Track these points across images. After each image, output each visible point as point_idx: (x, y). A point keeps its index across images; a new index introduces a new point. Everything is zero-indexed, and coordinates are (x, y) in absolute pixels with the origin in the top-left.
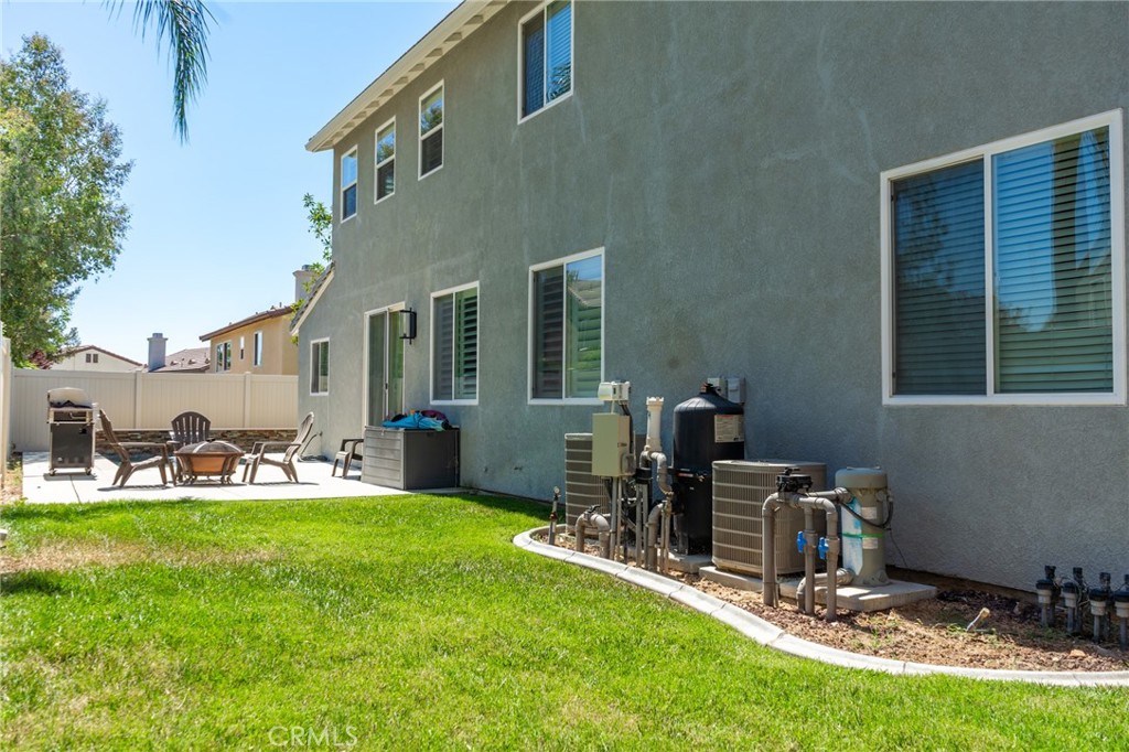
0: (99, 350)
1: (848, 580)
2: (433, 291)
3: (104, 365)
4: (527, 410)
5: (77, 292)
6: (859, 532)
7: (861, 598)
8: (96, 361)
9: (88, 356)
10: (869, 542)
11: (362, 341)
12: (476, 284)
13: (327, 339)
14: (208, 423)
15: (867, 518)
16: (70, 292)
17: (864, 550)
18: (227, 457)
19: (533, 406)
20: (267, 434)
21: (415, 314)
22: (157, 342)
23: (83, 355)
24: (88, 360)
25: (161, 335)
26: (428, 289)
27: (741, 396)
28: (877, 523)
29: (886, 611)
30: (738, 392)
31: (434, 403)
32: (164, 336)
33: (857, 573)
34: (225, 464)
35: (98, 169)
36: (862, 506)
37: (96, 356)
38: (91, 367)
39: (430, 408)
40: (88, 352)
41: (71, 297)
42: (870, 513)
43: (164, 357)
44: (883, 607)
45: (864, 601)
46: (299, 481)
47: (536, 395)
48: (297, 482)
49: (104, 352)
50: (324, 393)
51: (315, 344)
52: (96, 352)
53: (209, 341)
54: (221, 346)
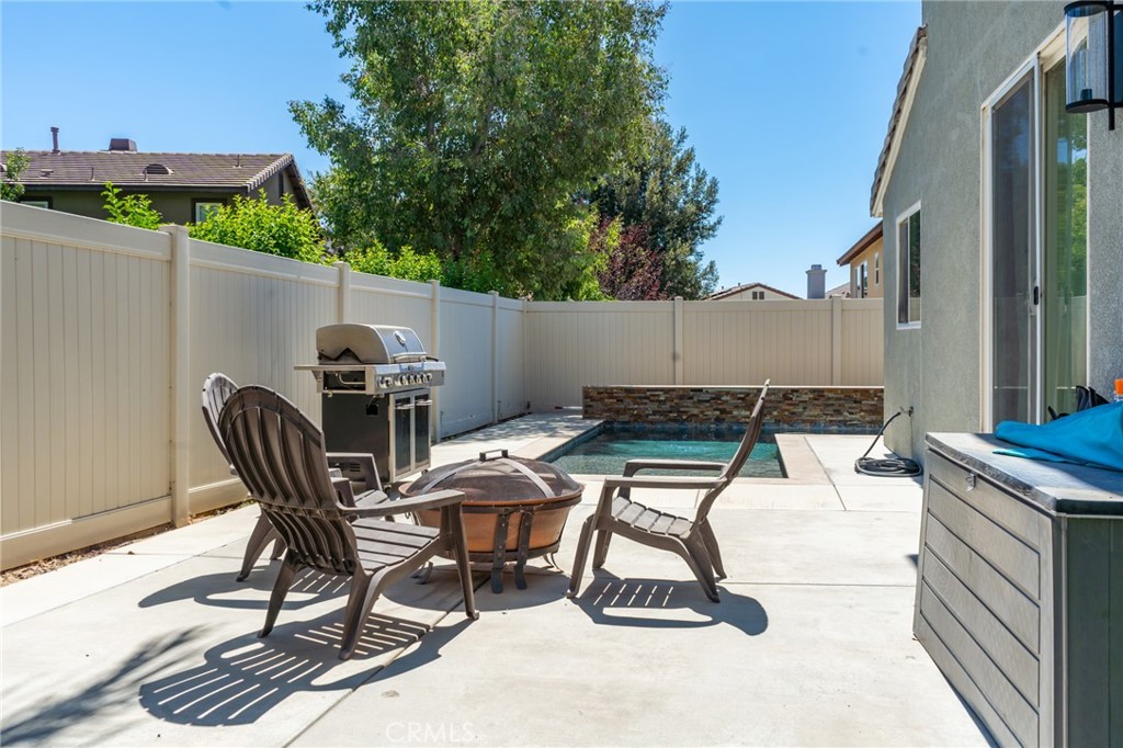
0: (763, 287)
5: (719, 222)
8: (765, 300)
9: (755, 294)
13: (917, 207)
16: (712, 224)
18: (504, 511)
22: (816, 275)
23: (749, 293)
24: (756, 299)
25: (820, 266)
32: (823, 268)
37: (763, 294)
40: (753, 290)
41: (713, 228)
43: (824, 290)
49: (769, 288)
50: (915, 325)
51: (903, 225)
52: (762, 290)
53: (849, 265)
54: (859, 269)
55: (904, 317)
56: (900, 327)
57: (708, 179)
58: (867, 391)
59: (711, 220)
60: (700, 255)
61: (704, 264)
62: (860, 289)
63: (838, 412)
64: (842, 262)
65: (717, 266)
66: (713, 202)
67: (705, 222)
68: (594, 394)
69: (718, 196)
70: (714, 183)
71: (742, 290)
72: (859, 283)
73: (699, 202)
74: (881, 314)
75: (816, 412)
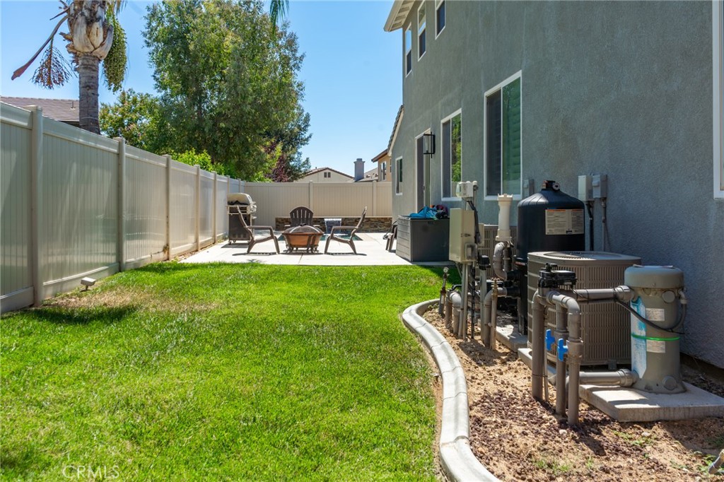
0: (331, 170)
1: (627, 382)
2: (442, 119)
3: (334, 179)
4: (484, 204)
5: (310, 137)
6: (643, 333)
7: (618, 406)
8: (329, 176)
9: (325, 173)
10: (656, 345)
11: (414, 157)
12: (459, 111)
13: (401, 157)
14: (312, 214)
15: (652, 319)
16: (306, 137)
17: (648, 354)
18: (310, 236)
19: (486, 201)
20: (383, 220)
21: (434, 136)
22: (359, 164)
23: (323, 173)
24: (325, 176)
26: (440, 118)
27: (602, 192)
28: (666, 326)
29: (648, 425)
30: (600, 188)
31: (444, 199)
32: (363, 160)
33: (641, 376)
34: (309, 240)
35: (285, 61)
36: (646, 306)
37: (329, 174)
38: (327, 180)
39: (441, 204)
40: (325, 171)
41: (307, 140)
42: (658, 315)
44: (647, 418)
45: (619, 409)
46: (357, 252)
47: (488, 194)
48: (355, 253)
49: (333, 171)
50: (401, 194)
51: (398, 161)
52: (329, 171)
53: (377, 163)
54: (382, 164)
55: (398, 192)
56: (397, 194)
57: (305, 113)
58: (386, 218)
59: (307, 135)
60: (300, 154)
61: (303, 159)
62: (382, 174)
63: (376, 227)
64: (374, 160)
65: (310, 160)
66: (307, 126)
67: (303, 136)
68: (280, 220)
69: (310, 123)
70: (308, 116)
71: (319, 171)
72: (382, 168)
73: (299, 126)
74: (391, 188)
75: (368, 227)
